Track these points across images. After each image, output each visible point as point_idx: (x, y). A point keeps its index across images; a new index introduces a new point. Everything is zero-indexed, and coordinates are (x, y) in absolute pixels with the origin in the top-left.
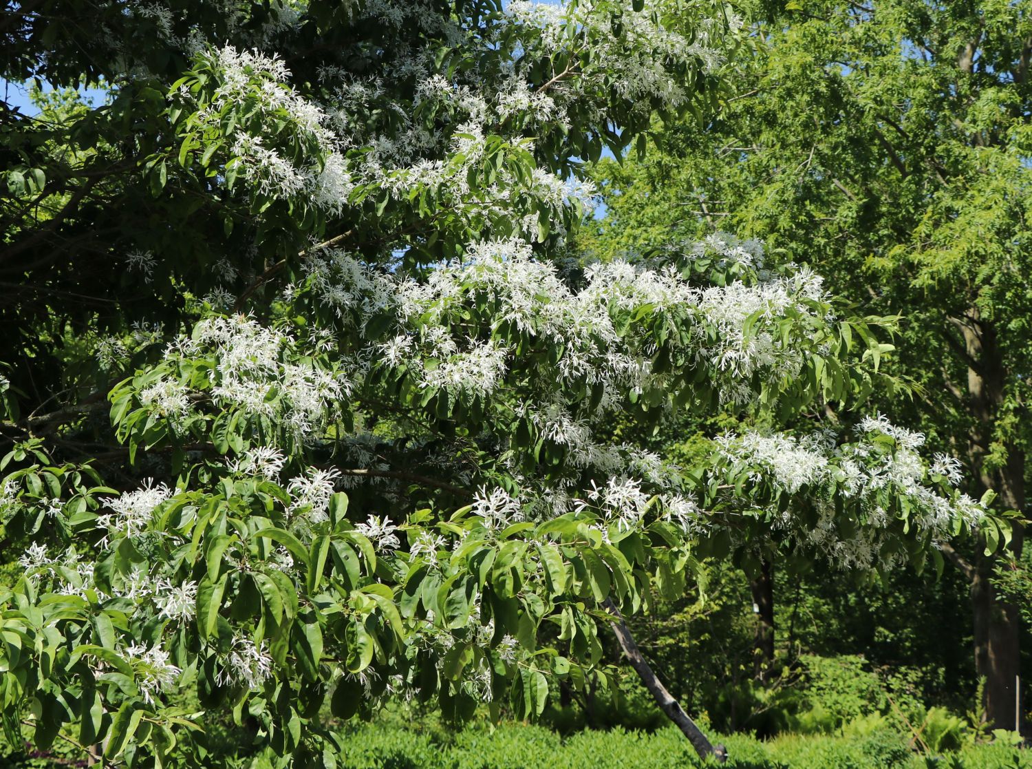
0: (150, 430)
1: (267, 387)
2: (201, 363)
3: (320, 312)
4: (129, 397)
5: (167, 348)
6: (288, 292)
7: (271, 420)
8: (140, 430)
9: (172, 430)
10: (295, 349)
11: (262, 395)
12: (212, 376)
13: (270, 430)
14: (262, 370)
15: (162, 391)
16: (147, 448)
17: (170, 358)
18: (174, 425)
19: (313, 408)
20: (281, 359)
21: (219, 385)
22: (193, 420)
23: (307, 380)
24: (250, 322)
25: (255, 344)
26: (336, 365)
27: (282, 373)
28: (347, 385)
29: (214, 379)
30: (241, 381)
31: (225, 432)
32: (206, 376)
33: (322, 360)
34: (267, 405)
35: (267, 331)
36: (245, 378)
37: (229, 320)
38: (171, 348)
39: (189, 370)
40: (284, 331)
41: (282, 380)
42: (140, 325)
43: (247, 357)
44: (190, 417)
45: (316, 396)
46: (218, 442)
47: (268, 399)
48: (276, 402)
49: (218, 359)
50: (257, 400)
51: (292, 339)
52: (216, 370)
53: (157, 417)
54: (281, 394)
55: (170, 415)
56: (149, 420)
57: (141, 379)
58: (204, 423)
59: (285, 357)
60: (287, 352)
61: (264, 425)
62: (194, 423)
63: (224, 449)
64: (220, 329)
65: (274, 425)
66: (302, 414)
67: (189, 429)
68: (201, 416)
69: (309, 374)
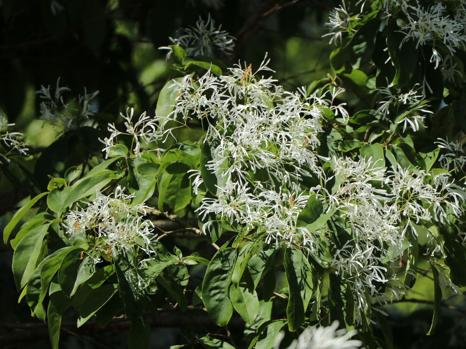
0: (83, 287)
1: (303, 199)
2: (174, 158)
3: (400, 56)
4: (43, 230)
5: (108, 135)
6: (336, 22)
7: (312, 260)
8: (67, 287)
9: (125, 285)
10: (349, 129)
11: (294, 212)
12: (198, 182)
13: (309, 279)
14: (291, 169)
15: (105, 212)
16: (80, 323)
17: (115, 153)
18: (129, 275)
19: (389, 238)
20: (323, 150)
21: (211, 195)
22: (163, 265)
23: (376, 185)
24: (262, 81)
25: (276, 120)
26: (430, 158)
27: (329, 172)
28: (454, 194)
29: (201, 187)
30: (251, 190)
31: (225, 284)
32: (186, 182)
33: (404, 147)
34: (304, 230)
35: (297, 97)
36: (259, 184)
37: (224, 78)
38: (116, 133)
39: (153, 174)
40: (329, 96)
41: (330, 185)
42: (52, 92)
43: (262, 145)
44: (158, 259)
45: (396, 217)
46: (213, 302)
47: (304, 220)
48: (320, 225)
49: (207, 151)
50: (283, 223)
51: (344, 112)
52: (205, 169)
53: (97, 260)
54: (329, 213)
55: (120, 256)
56: (82, 267)
57: (63, 196)
58: (184, 271)
59: (331, 145)
60: (336, 135)
61: (298, 269)
62: (165, 270)
63: (225, 317)
64: (208, 93)
65: (318, 271)
66: (369, 250)
67: (158, 281)
68: (177, 258)
69: (379, 174)
